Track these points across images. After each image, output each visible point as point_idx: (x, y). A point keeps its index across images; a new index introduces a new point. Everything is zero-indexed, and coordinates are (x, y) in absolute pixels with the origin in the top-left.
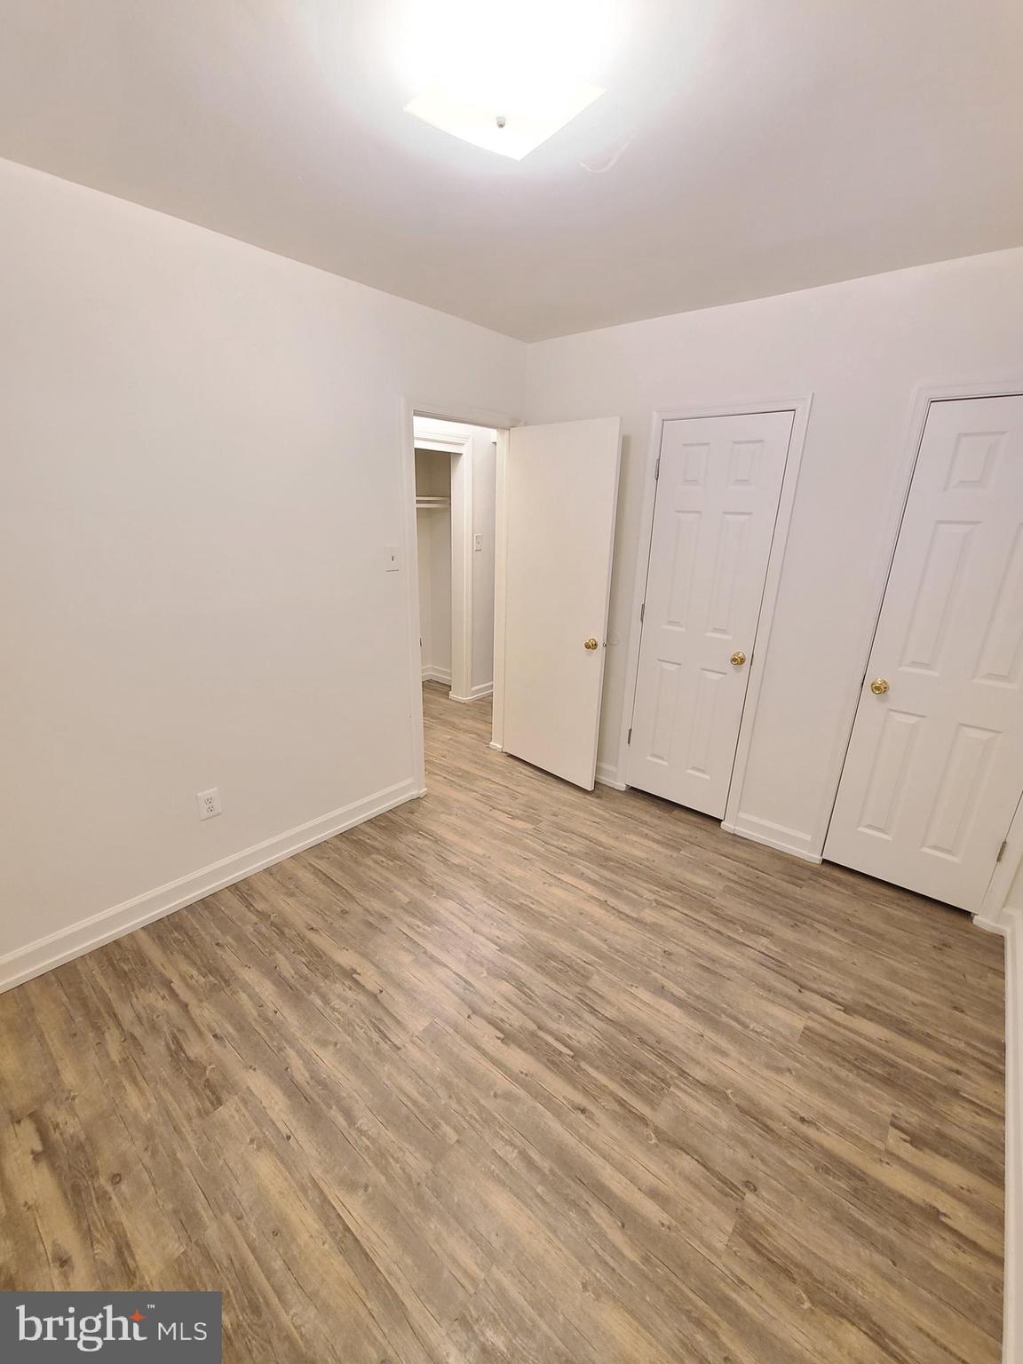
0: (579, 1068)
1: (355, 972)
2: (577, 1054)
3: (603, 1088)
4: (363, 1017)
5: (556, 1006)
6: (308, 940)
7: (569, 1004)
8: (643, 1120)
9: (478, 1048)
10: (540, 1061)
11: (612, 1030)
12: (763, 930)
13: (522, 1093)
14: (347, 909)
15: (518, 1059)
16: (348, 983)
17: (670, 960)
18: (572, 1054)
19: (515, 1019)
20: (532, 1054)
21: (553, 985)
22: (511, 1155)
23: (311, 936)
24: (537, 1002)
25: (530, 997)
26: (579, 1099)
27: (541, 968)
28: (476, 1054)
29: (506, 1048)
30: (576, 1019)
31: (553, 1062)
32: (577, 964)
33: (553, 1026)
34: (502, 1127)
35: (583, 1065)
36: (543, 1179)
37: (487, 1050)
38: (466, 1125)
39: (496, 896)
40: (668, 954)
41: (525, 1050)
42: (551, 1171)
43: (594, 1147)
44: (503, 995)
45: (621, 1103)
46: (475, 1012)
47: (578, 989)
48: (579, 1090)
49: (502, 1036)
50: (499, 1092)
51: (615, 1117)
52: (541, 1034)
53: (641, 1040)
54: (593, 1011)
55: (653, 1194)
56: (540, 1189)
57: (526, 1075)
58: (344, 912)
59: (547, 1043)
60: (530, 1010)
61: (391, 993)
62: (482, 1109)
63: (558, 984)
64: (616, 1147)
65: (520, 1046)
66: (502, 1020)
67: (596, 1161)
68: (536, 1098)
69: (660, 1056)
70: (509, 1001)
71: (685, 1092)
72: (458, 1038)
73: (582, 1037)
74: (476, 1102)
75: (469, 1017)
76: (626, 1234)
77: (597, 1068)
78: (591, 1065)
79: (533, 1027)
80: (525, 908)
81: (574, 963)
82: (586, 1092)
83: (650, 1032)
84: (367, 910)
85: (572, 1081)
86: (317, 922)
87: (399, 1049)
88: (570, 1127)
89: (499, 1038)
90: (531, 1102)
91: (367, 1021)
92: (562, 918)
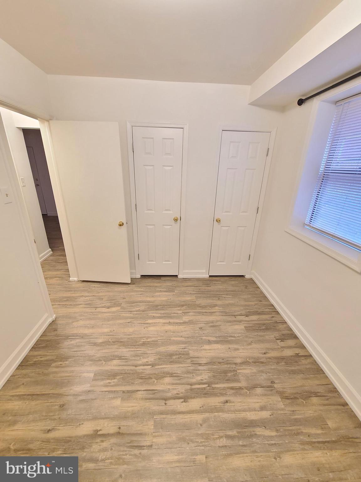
0: (213, 388)
1: (97, 431)
2: (209, 384)
3: (224, 389)
4: (122, 449)
5: (188, 372)
6: (52, 439)
7: (192, 368)
8: (241, 388)
9: (180, 413)
11: (210, 366)
12: (214, 305)
13: (207, 415)
14: (61, 403)
15: (195, 404)
16: (98, 440)
17: (203, 330)
18: (207, 385)
19: (181, 389)
20: (197, 397)
21: (181, 365)
22: (224, 442)
23: (51, 435)
24: (181, 376)
26: (223, 399)
27: (172, 362)
28: (181, 416)
29: (188, 403)
31: (205, 394)
32: (181, 351)
33: (194, 380)
34: (213, 435)
35: (214, 386)
36: (239, 438)
37: (184, 410)
38: (203, 448)
39: (131, 345)
40: (201, 328)
41: (194, 398)
42: (238, 432)
43: (239, 411)
44: (169, 384)
45: (232, 388)
46: (166, 400)
47: (189, 361)
49: (183, 400)
50: (201, 422)
51: (235, 395)
52: (194, 387)
53: (220, 363)
54: (200, 364)
55: (262, 408)
56: (241, 443)
58: (62, 406)
59: (198, 389)
60: (184, 381)
61: (125, 424)
62: (202, 435)
63: (182, 364)
64: (243, 404)
65: (192, 398)
66: (177, 394)
67: (243, 415)
68: (212, 412)
69: (227, 364)
70: (173, 384)
71: (241, 369)
72: (169, 416)
73: (205, 376)
74: (198, 435)
75: (166, 404)
76: (268, 429)
78: (215, 384)
79: (189, 387)
80: (147, 343)
81: (180, 352)
82: (222, 395)
83: (219, 358)
84: (74, 395)
85: (215, 395)
86: (49, 425)
87: (151, 446)
88: (228, 411)
90: (212, 415)
91: (125, 449)
92: (162, 338)
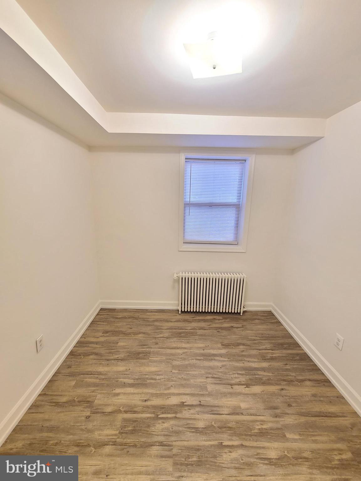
10: (167, 405)
25: (189, 428)
30: (166, 433)
48: (150, 406)
57: (168, 398)
77: (148, 418)
89: (185, 402)
